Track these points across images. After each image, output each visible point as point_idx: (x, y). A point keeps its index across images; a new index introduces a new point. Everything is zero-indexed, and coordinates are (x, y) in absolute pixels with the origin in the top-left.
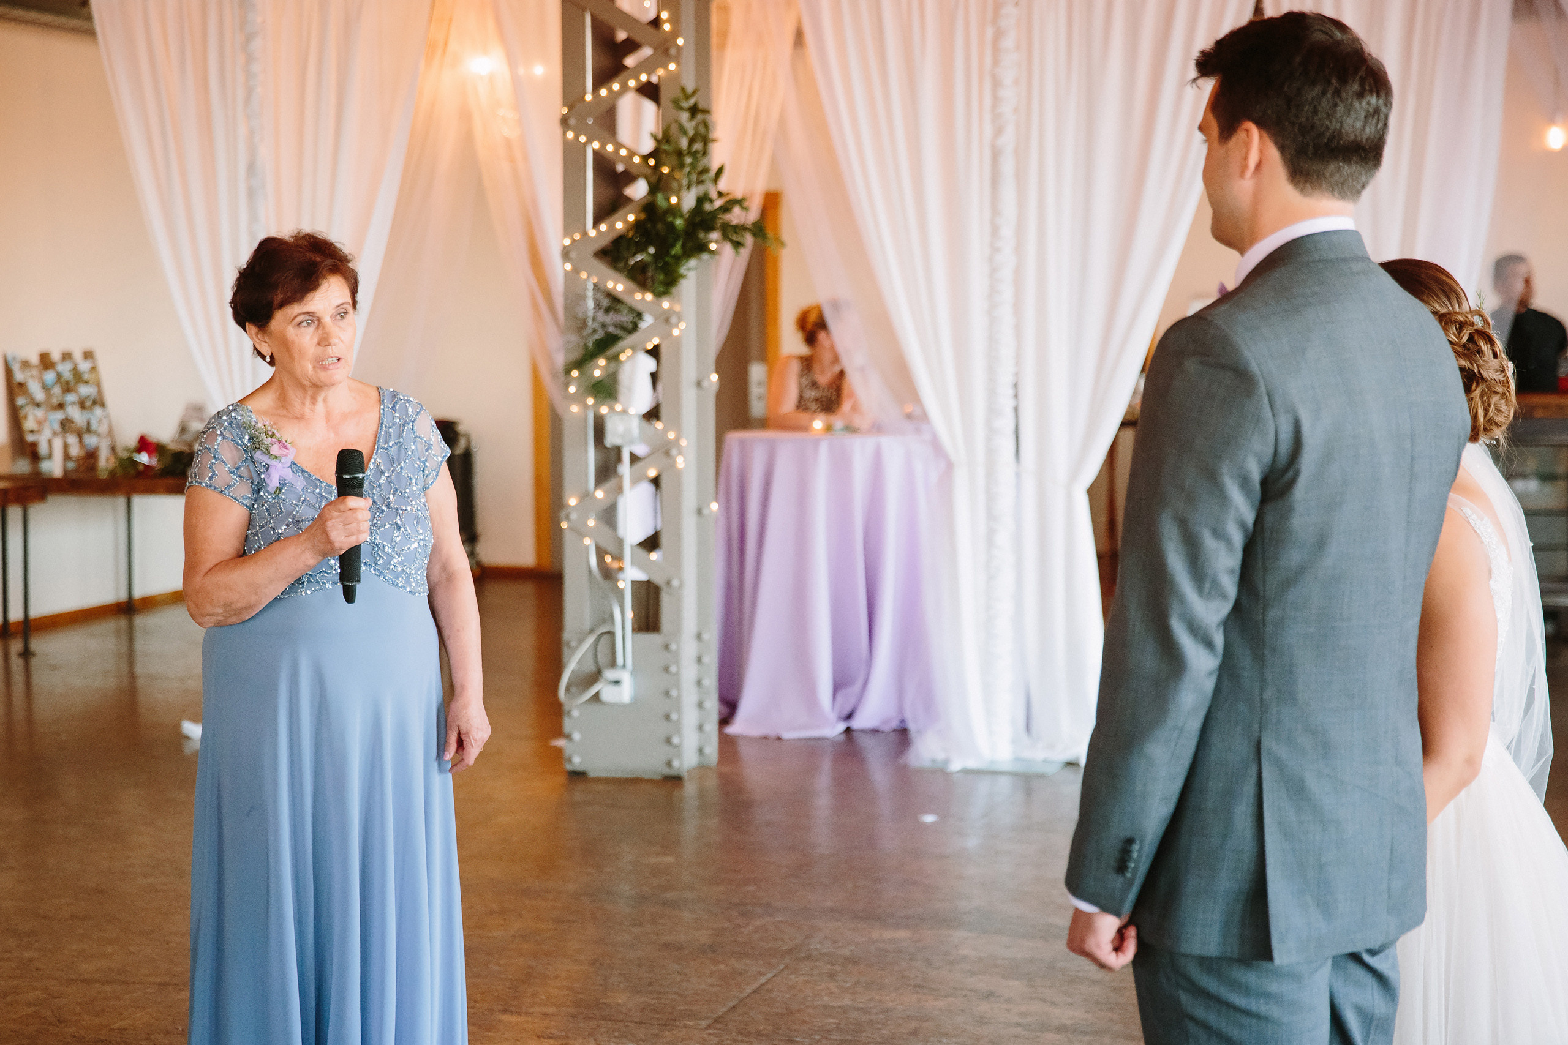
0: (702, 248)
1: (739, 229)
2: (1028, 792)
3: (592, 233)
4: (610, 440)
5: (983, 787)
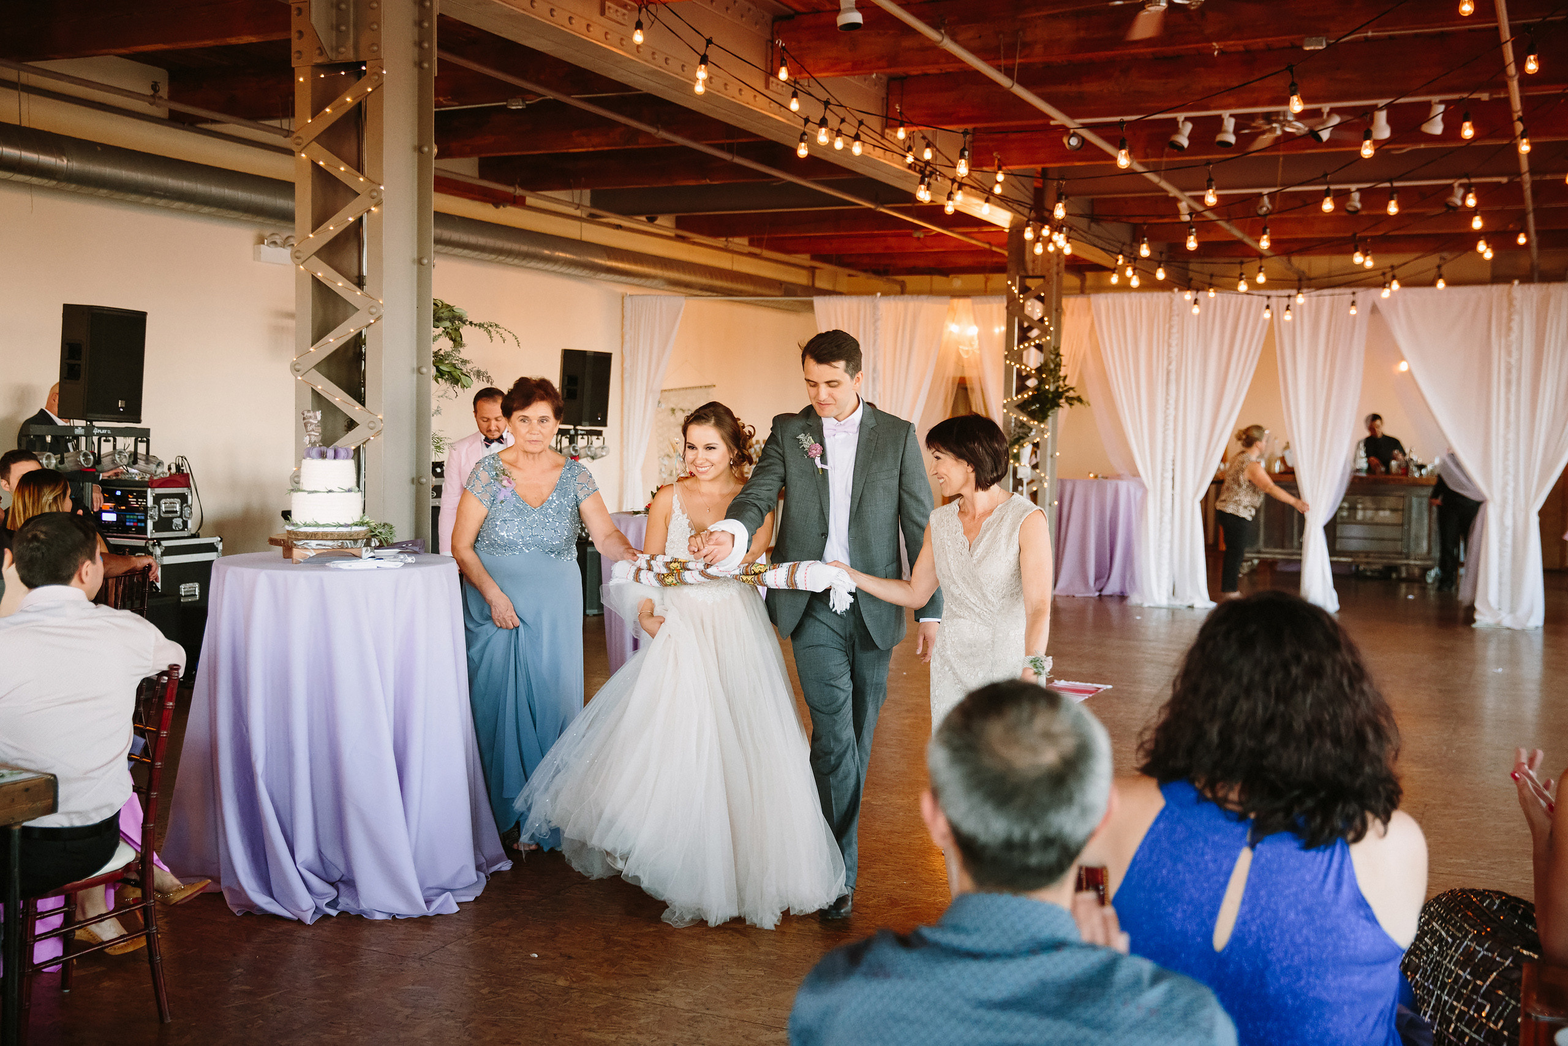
0: (1058, 405)
1: (1072, 399)
2: (1173, 614)
3: (1015, 399)
4: (1019, 477)
5: (1157, 612)
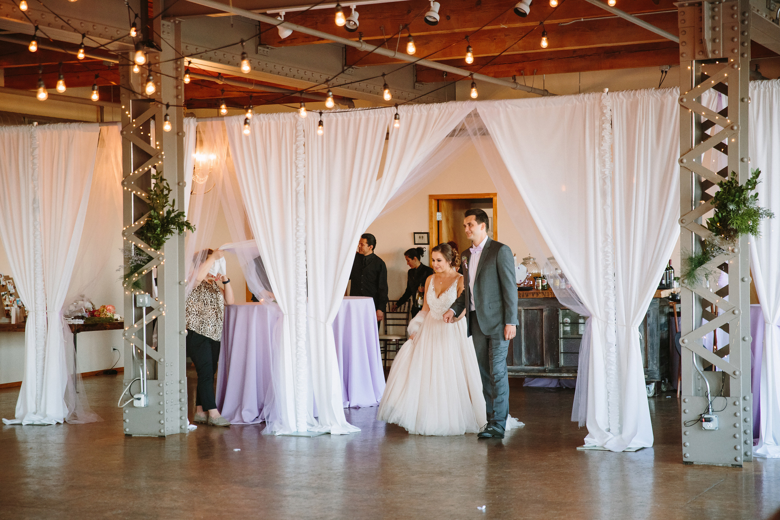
0: (169, 231)
1: (182, 224)
3: (133, 225)
4: (138, 305)
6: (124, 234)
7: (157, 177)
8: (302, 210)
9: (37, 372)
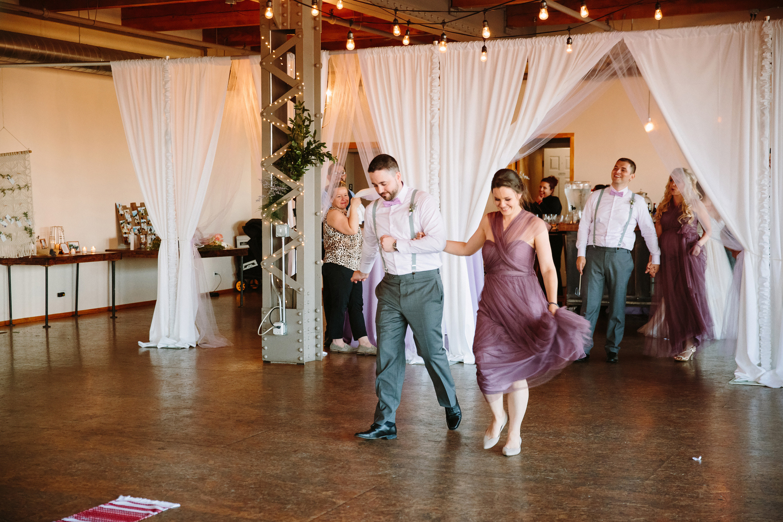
0: (310, 162)
1: (323, 155)
3: (272, 156)
4: (278, 235)
6: (262, 164)
7: (300, 108)
8: (436, 141)
9: (170, 298)
